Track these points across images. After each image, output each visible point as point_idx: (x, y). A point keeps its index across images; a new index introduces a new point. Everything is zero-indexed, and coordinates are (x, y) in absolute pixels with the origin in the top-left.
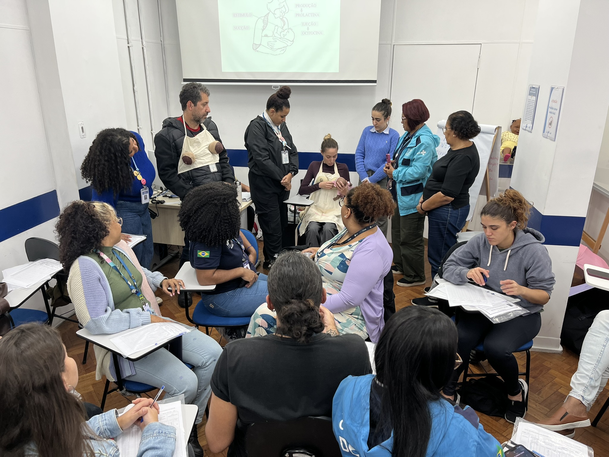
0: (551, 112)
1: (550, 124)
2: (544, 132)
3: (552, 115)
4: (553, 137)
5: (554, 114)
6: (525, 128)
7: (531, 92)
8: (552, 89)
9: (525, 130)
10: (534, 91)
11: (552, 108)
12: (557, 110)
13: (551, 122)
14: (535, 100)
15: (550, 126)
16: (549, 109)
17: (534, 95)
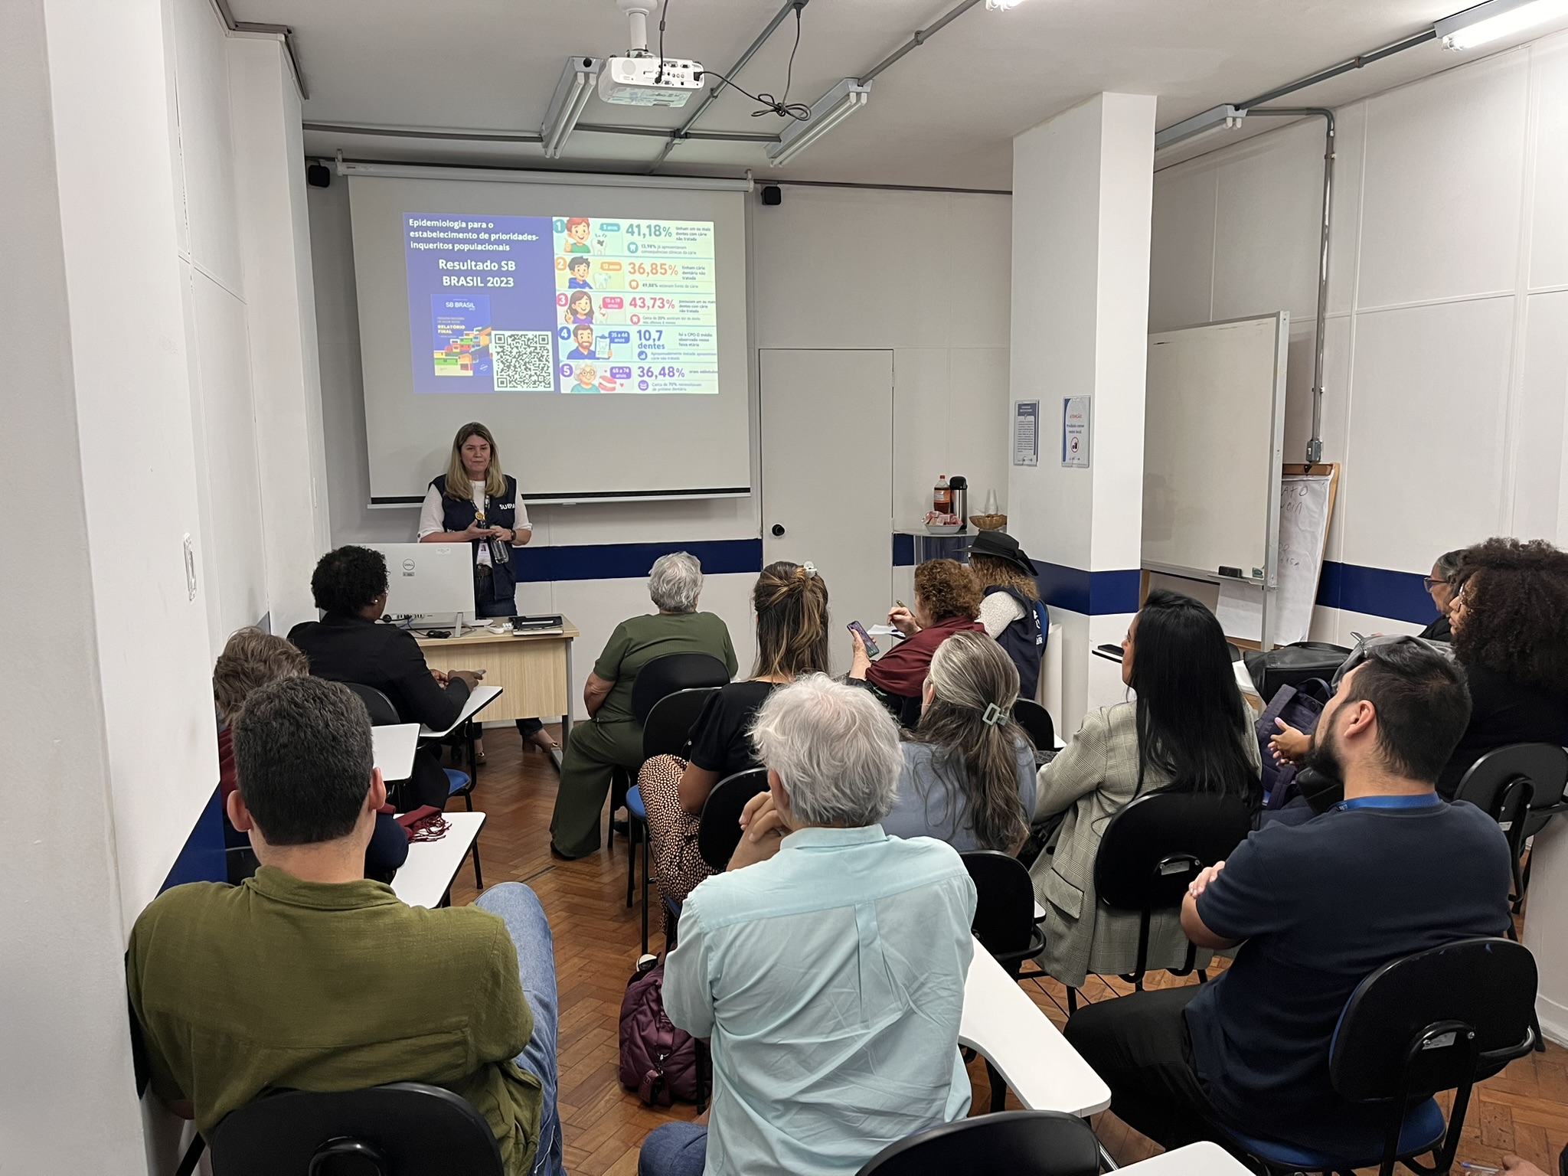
0: (1070, 432)
1: (1075, 447)
2: (1064, 460)
3: (1075, 435)
4: (1087, 463)
5: (1080, 432)
6: (1021, 463)
7: (1021, 411)
8: (1067, 401)
9: (1022, 465)
10: (1029, 410)
11: (1072, 426)
12: (1083, 426)
13: (1076, 444)
14: (1033, 420)
15: (1075, 450)
16: (1068, 429)
17: (1029, 414)
